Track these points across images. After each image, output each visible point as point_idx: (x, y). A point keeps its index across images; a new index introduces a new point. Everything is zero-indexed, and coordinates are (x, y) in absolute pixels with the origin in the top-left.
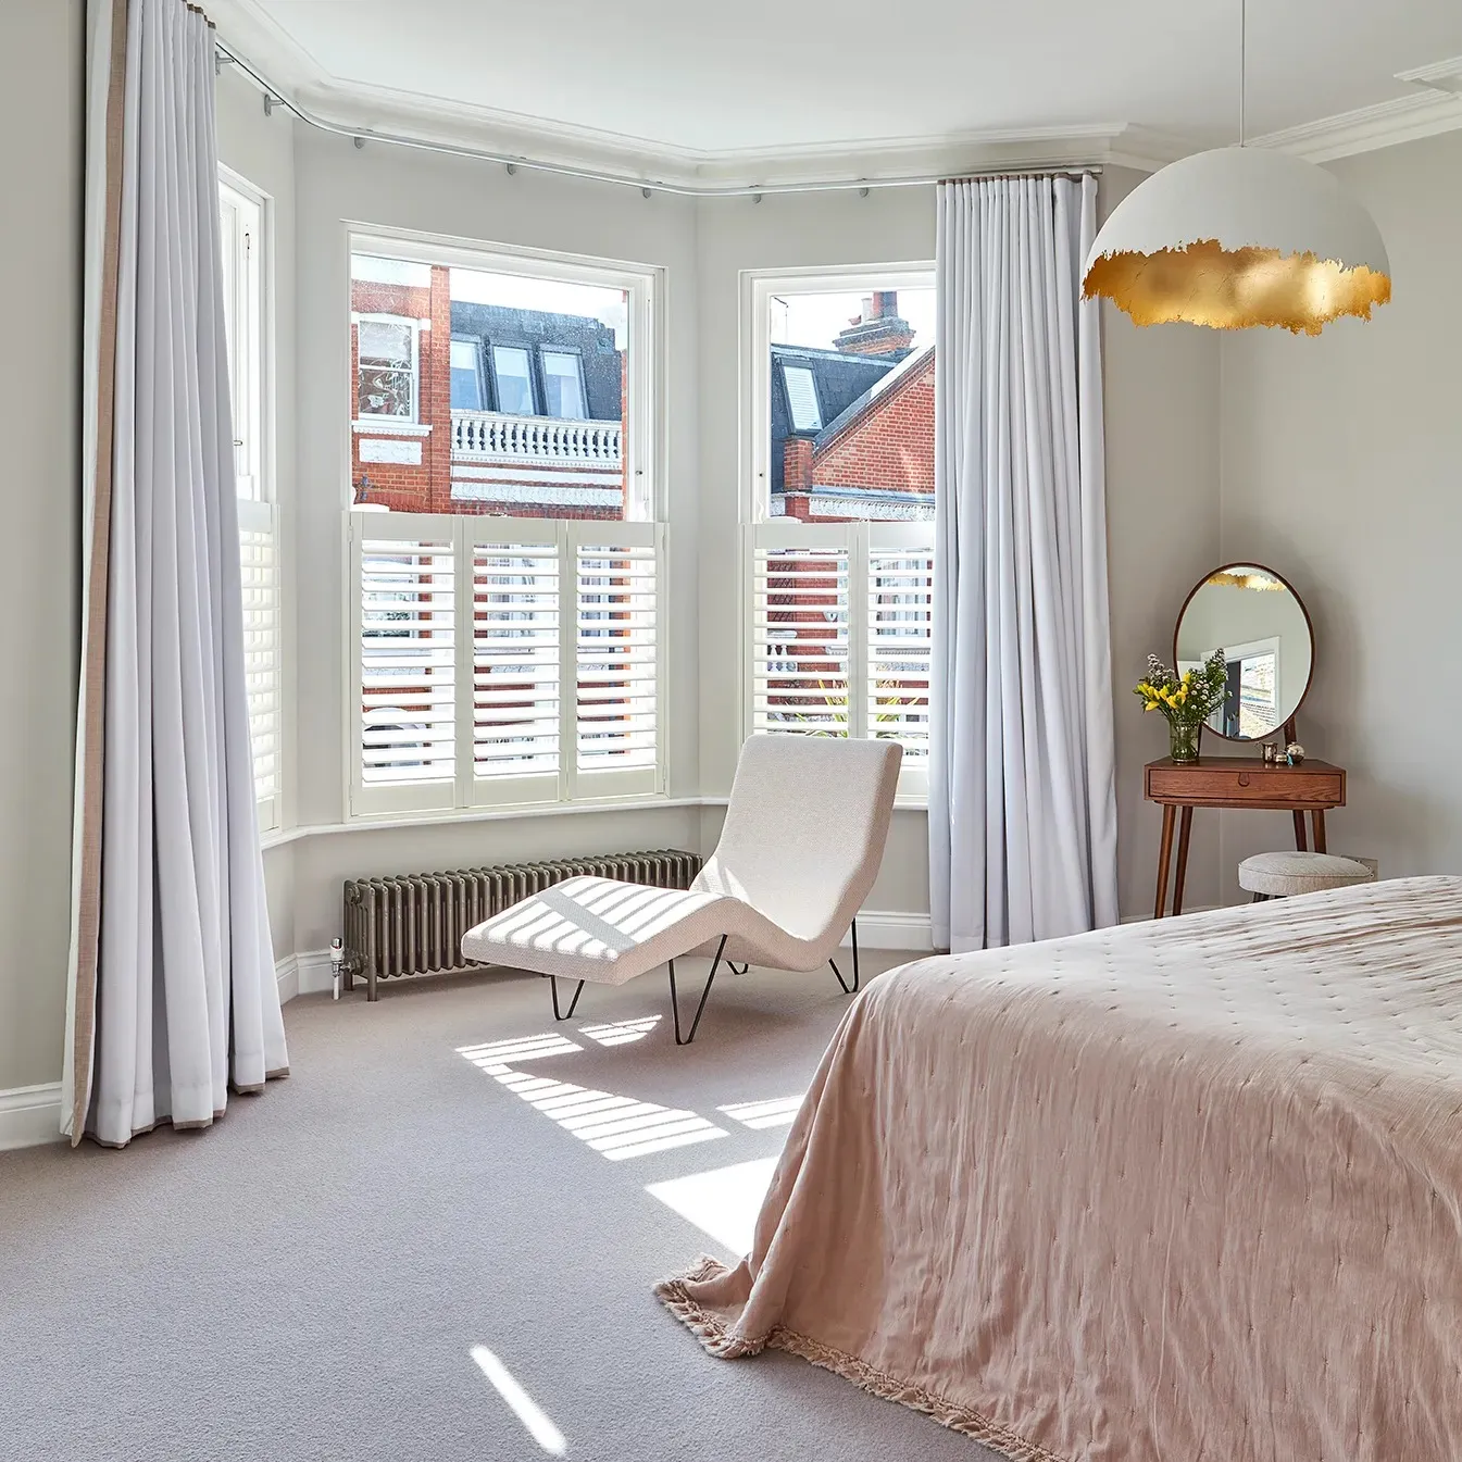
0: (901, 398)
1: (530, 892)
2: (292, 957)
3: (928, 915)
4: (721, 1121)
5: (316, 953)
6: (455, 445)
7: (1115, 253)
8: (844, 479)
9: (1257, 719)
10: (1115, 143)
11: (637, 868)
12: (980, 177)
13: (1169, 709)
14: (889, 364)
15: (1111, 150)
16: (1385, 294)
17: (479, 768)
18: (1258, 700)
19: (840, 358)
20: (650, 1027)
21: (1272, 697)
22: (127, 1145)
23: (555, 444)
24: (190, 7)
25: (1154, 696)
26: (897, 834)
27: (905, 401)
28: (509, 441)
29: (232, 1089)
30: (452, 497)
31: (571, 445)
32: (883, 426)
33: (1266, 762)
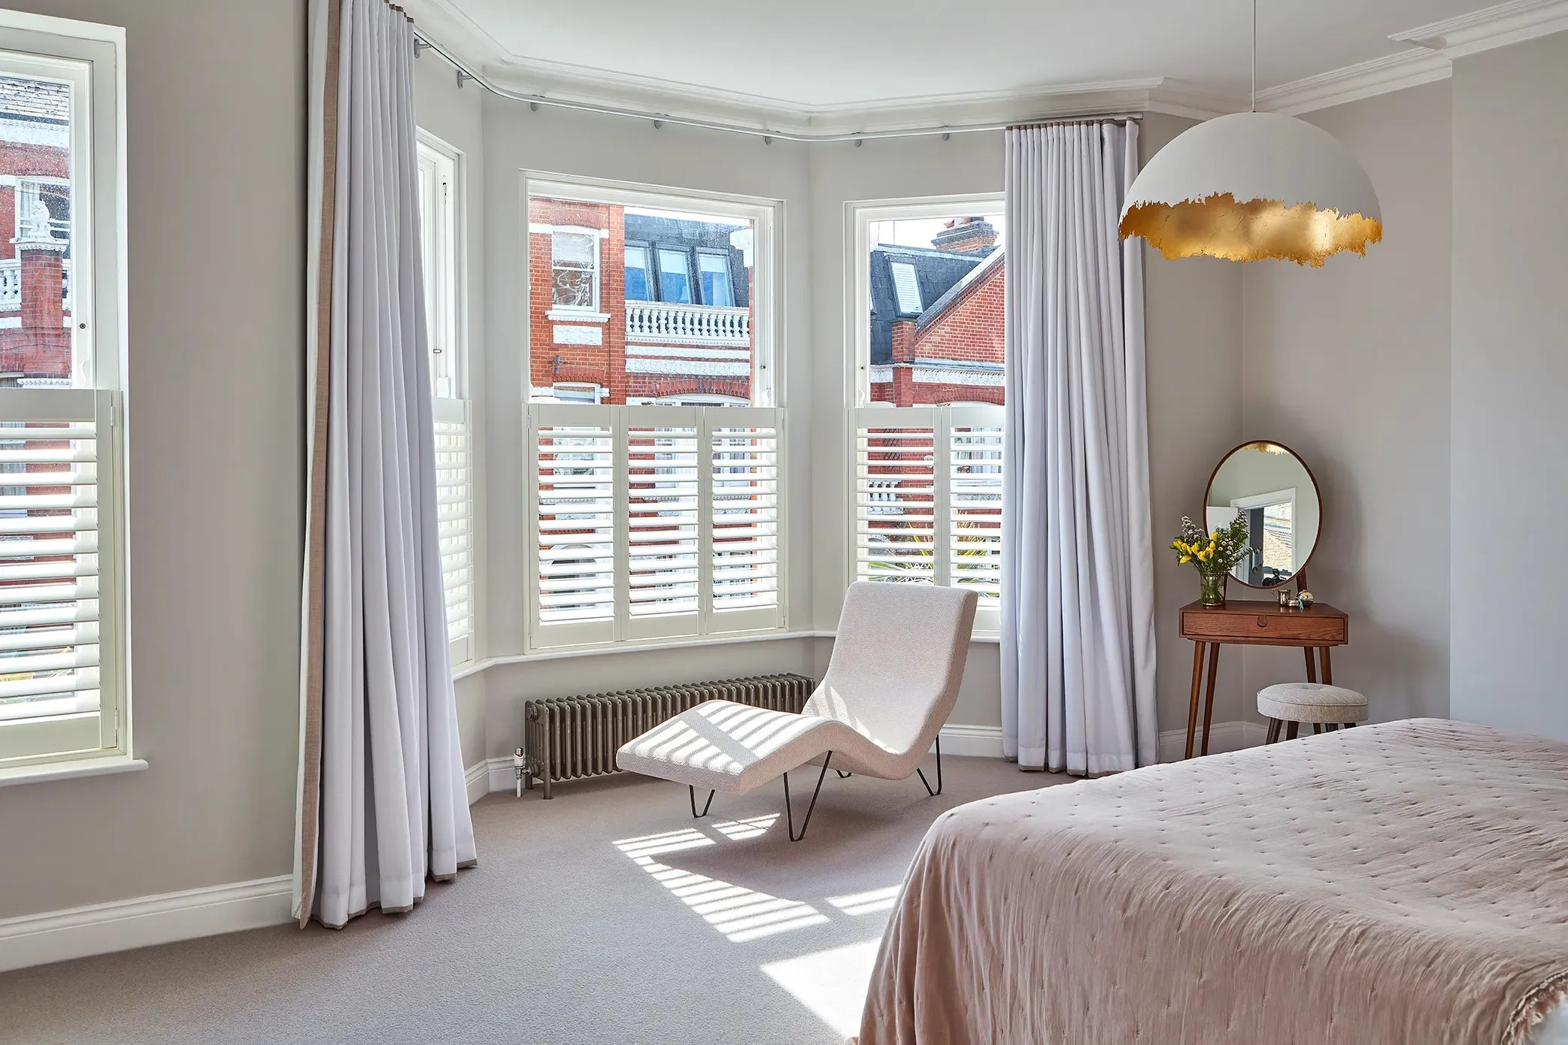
0: (986, 286)
1: (674, 713)
2: (483, 763)
3: (999, 729)
4: (824, 909)
5: (502, 759)
6: (629, 329)
7: (1145, 203)
8: (940, 353)
9: (1278, 542)
10: (1154, 94)
11: (761, 690)
12: (1041, 123)
13: (1200, 562)
14: (977, 260)
15: (1150, 100)
16: (1377, 234)
17: (634, 609)
18: (1279, 527)
19: (937, 255)
20: (770, 823)
21: (1290, 525)
22: (344, 926)
23: (708, 328)
24: (392, 7)
25: (1187, 552)
26: (973, 663)
27: (990, 289)
28: (671, 325)
29: (431, 879)
30: (627, 371)
31: (721, 327)
32: (972, 309)
33: (1281, 606)
